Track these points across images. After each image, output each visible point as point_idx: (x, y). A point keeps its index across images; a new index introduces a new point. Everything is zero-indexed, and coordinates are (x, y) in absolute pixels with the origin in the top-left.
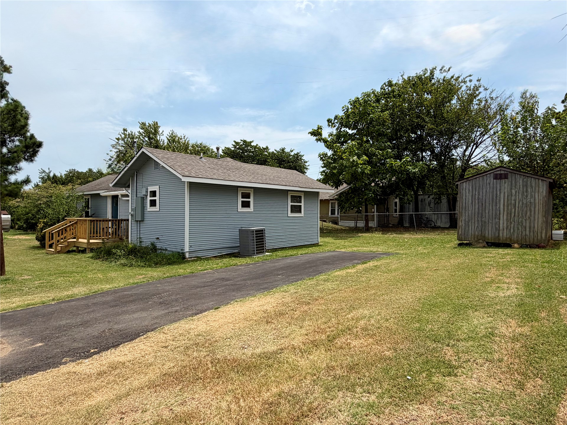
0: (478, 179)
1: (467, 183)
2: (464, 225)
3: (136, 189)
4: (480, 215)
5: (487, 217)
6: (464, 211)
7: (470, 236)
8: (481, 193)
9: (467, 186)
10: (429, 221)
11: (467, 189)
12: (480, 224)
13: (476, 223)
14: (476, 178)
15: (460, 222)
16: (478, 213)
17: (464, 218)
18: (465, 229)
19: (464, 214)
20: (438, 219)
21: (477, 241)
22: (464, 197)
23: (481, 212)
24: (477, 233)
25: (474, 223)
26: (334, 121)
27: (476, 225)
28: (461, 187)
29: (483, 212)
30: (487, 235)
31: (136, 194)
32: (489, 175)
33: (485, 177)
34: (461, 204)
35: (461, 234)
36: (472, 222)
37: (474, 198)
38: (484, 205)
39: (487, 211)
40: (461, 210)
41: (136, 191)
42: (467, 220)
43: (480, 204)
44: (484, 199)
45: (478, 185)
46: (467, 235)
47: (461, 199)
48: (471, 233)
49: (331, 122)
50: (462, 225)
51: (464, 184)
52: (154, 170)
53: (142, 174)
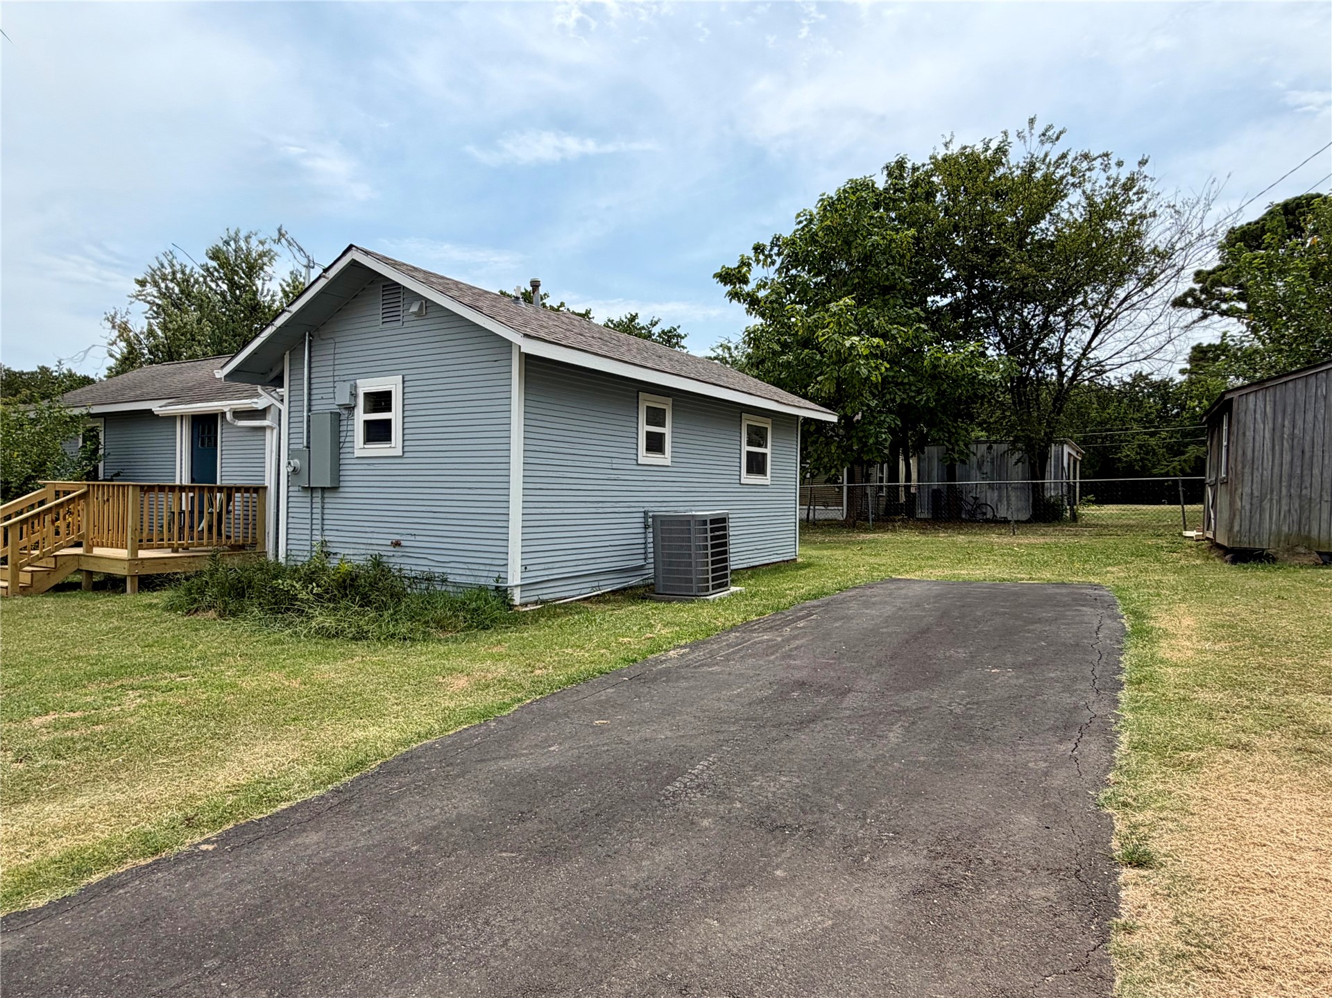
0: (1291, 385)
1: (1260, 394)
2: (1248, 507)
3: (310, 389)
4: (1295, 481)
5: (1317, 485)
6: (1247, 470)
7: (1266, 537)
8: (1300, 423)
9: (1260, 404)
11: (1259, 412)
12: (1297, 506)
13: (1284, 502)
14: (1286, 383)
15: (1238, 500)
16: (1291, 476)
17: (1247, 490)
18: (1251, 517)
19: (1247, 478)
21: (1292, 550)
22: (1249, 434)
23: (1299, 471)
24: (1285, 529)
25: (1279, 501)
27: (1285, 508)
28: (1243, 407)
29: (1305, 472)
30: (1314, 534)
31: (310, 405)
32: (1324, 375)
33: (1312, 380)
34: (1240, 452)
35: (1239, 531)
36: (1271, 500)
37: (1278, 434)
38: (1307, 455)
39: (1316, 471)
40: (1239, 467)
41: (310, 394)
42: (1256, 493)
43: (1298, 452)
44: (1308, 438)
45: (1290, 401)
46: (1258, 534)
47: (1241, 437)
48: (1270, 529)
50: (1243, 507)
51: (1251, 397)
52: (381, 326)
53: (332, 341)
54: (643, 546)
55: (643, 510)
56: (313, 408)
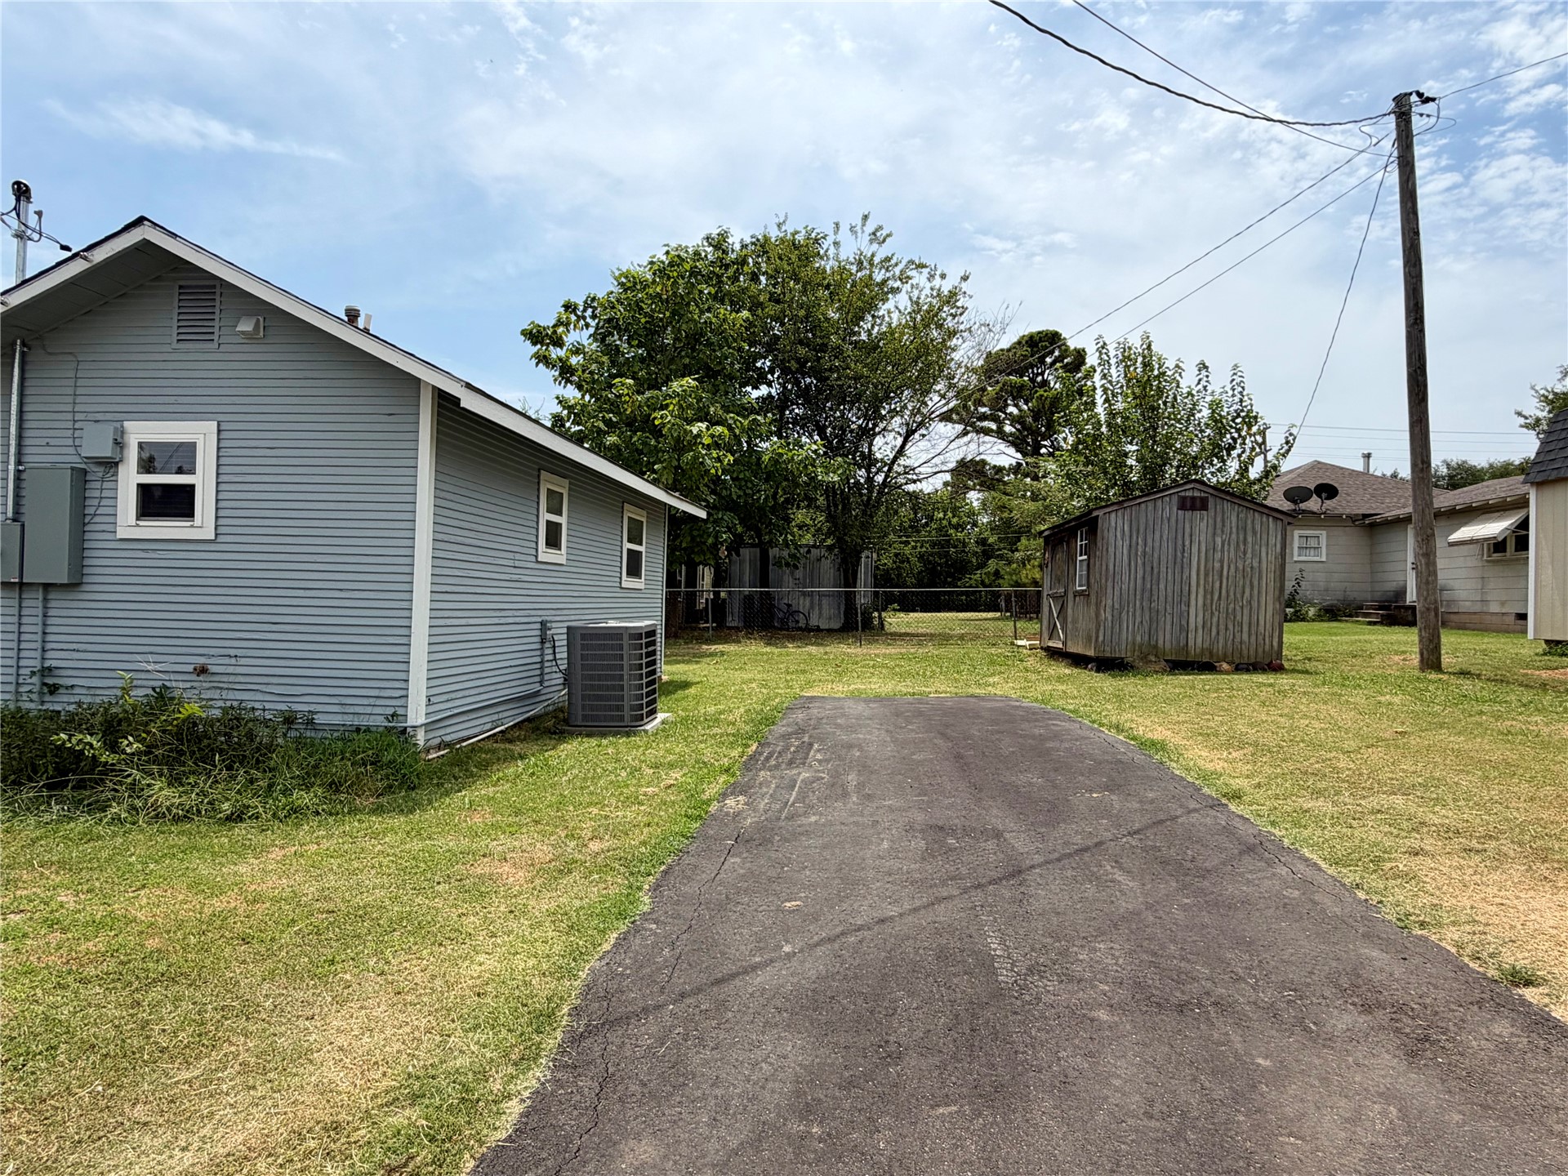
0: (1143, 505)
1: (1120, 513)
2: (1110, 618)
4: (1147, 595)
5: (1162, 598)
6: (1110, 584)
7: (1124, 647)
8: (1149, 541)
9: (1120, 522)
10: (792, 612)
11: (1119, 529)
12: (1147, 618)
13: (1138, 613)
14: (1139, 504)
15: (1102, 612)
16: (1143, 590)
17: (1109, 602)
18: (1112, 628)
19: (1110, 591)
20: (812, 607)
21: (1144, 658)
22: (1111, 550)
23: (1149, 586)
24: (1139, 638)
25: (1134, 615)
26: (585, 310)
27: (1138, 620)
28: (1106, 525)
29: (1154, 587)
30: (1161, 642)
32: (1168, 499)
33: (1159, 503)
34: (1104, 567)
35: (1103, 641)
36: (1128, 612)
37: (1133, 551)
38: (1156, 571)
39: (1162, 586)
40: (1103, 581)
42: (1117, 606)
43: (1148, 569)
44: (1156, 555)
45: (1143, 521)
46: (1118, 644)
47: (1104, 553)
48: (1127, 638)
49: (574, 311)
50: (1106, 619)
51: (1113, 515)
52: (175, 345)
53: (71, 358)
54: (538, 666)
55: (540, 620)
56: (26, 459)
